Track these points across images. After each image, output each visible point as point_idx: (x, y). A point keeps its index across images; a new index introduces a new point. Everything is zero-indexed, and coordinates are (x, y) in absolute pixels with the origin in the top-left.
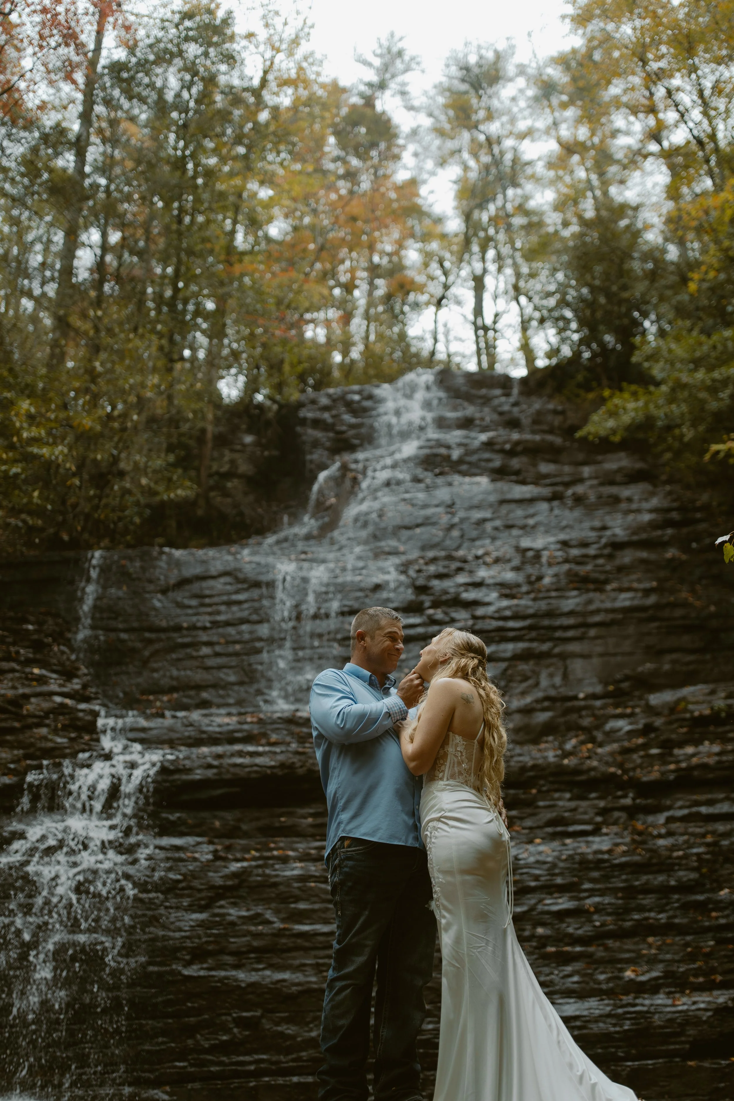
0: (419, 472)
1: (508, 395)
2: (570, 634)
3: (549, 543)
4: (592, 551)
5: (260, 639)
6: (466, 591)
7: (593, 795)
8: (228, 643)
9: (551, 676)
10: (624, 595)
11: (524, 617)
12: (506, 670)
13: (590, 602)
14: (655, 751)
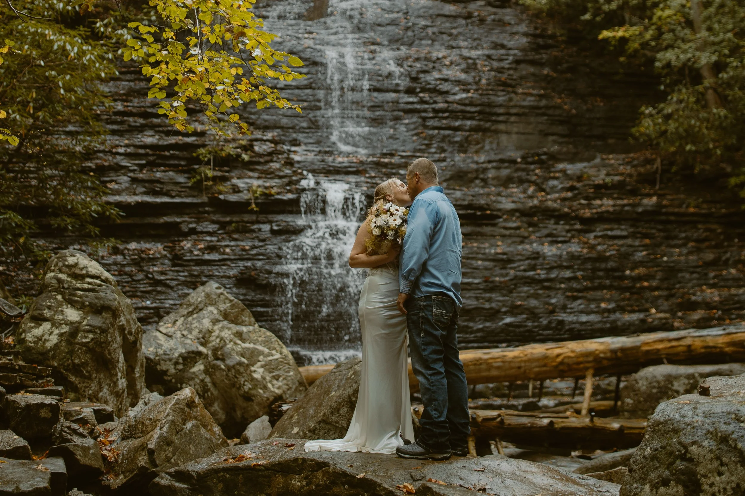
2: (501, 118)
3: (479, 55)
5: (319, 101)
7: (562, 222)
8: (298, 101)
9: (491, 143)
10: (530, 98)
11: (476, 106)
13: (511, 100)
14: (583, 202)
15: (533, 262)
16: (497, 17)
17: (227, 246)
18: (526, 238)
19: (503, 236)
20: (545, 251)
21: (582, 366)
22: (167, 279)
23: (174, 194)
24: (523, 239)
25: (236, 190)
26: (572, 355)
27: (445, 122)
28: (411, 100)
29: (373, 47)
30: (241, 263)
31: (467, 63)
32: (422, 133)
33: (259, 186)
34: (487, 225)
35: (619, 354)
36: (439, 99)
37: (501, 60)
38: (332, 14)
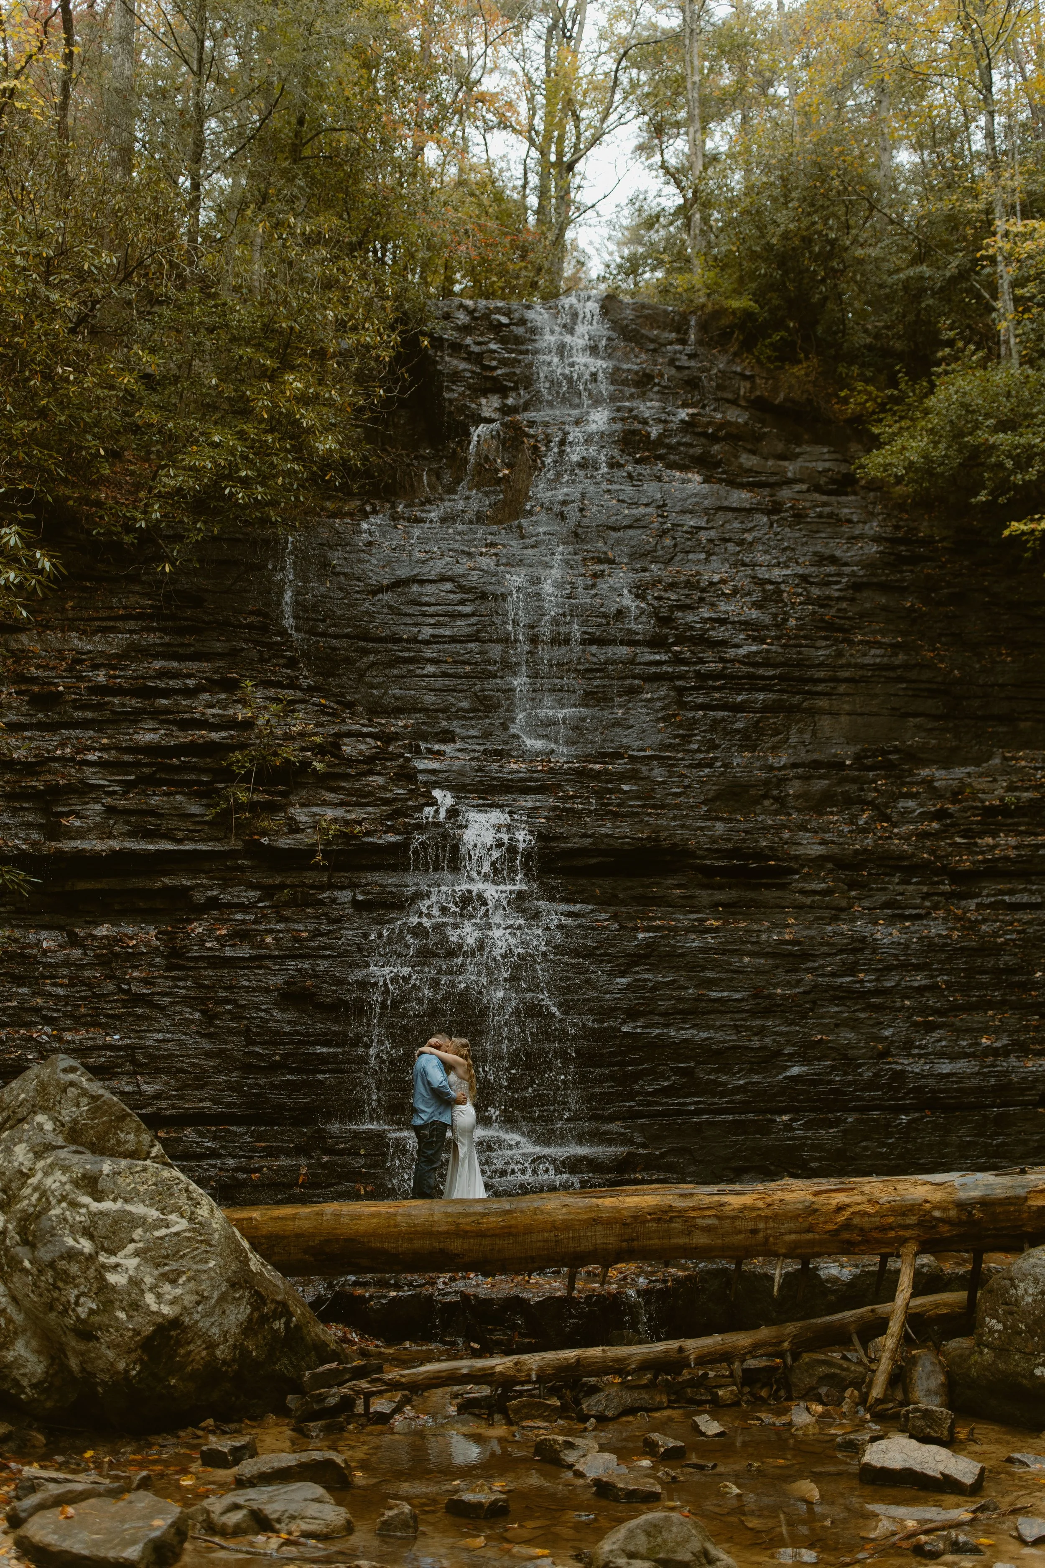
0: (616, 453)
1: (683, 342)
2: (821, 688)
3: (788, 576)
4: (834, 591)
5: (492, 662)
6: (713, 629)
7: (915, 880)
8: (456, 662)
9: (801, 731)
10: (873, 652)
11: (775, 666)
12: (758, 722)
13: (840, 654)
14: (958, 840)
15: (852, 958)
16: (827, 509)
17: (269, 932)
18: (842, 910)
19: (800, 907)
20: (878, 936)
21: (892, 1234)
22: (153, 994)
23: (180, 835)
24: (837, 914)
25: (294, 828)
26: (870, 1209)
27: (717, 695)
28: (657, 657)
29: (598, 567)
30: (291, 964)
31: (764, 591)
32: (675, 716)
33: (335, 820)
34: (768, 886)
35: (977, 1214)
36: (709, 655)
37: (828, 584)
38: (531, 513)
